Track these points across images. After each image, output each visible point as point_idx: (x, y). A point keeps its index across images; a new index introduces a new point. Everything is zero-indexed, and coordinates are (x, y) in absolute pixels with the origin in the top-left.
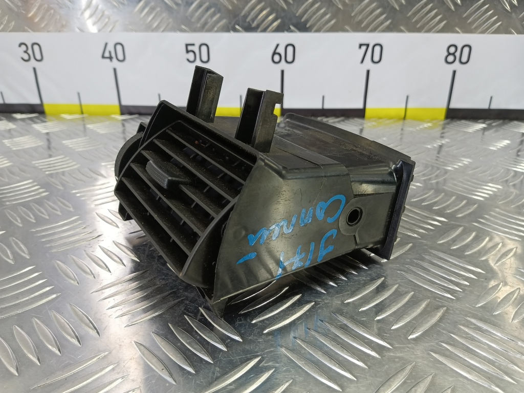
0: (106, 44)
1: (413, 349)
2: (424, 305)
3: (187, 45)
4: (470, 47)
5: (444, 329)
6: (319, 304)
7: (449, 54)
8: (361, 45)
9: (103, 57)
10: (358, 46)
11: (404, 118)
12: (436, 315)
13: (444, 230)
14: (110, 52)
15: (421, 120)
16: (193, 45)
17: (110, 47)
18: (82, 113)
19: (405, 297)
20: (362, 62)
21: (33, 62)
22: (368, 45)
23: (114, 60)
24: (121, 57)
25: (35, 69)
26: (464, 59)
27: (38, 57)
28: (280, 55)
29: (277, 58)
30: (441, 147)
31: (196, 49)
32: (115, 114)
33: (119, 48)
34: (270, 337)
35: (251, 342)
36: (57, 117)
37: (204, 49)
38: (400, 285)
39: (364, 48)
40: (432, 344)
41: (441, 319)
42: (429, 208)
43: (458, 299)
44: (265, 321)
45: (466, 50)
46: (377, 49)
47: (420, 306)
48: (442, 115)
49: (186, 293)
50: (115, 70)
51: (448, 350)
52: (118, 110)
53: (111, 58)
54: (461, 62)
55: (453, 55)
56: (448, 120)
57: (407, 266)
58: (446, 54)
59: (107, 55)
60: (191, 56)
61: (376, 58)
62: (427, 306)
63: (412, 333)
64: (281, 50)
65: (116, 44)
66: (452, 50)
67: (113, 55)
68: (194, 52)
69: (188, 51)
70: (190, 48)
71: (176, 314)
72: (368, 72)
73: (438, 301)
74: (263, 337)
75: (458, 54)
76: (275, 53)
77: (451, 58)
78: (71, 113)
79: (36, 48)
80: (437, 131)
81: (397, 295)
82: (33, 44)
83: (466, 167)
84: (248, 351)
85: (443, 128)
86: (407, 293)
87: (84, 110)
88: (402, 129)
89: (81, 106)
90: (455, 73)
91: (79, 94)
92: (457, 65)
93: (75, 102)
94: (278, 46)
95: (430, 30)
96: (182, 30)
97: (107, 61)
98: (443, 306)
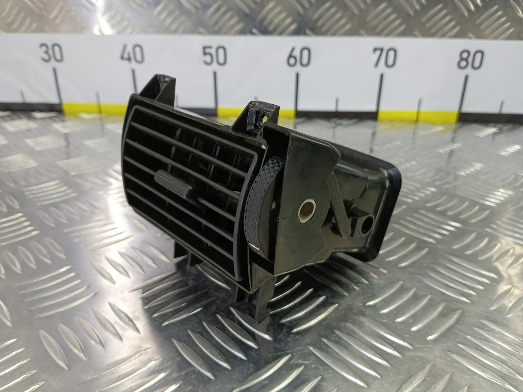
0: (125, 47)
1: (432, 349)
2: (440, 308)
3: (205, 48)
4: (482, 53)
5: (460, 331)
7: (462, 59)
8: (375, 50)
9: (122, 58)
10: (372, 50)
11: (417, 121)
12: (452, 317)
13: (458, 235)
14: (129, 54)
15: (433, 123)
16: (210, 47)
17: (129, 49)
18: (100, 112)
19: (423, 300)
20: (377, 64)
21: (53, 63)
22: (382, 50)
23: (133, 62)
24: (139, 58)
25: (55, 70)
26: (477, 64)
27: (58, 57)
28: (295, 58)
29: (292, 61)
30: (452, 151)
31: (213, 51)
33: (138, 50)
34: (298, 337)
35: (280, 341)
36: (75, 116)
37: (221, 52)
38: (418, 289)
39: (378, 52)
40: (449, 344)
41: (458, 321)
42: (443, 214)
43: (473, 302)
44: (293, 322)
45: (479, 56)
46: (392, 54)
47: (437, 308)
48: (454, 118)
49: (217, 293)
50: (133, 72)
51: (464, 350)
53: (129, 59)
54: (474, 68)
55: (466, 60)
56: (460, 124)
57: (423, 270)
58: (458, 59)
59: (126, 56)
60: (208, 58)
61: (390, 62)
62: (444, 309)
63: (431, 334)
64: (297, 53)
65: (135, 46)
66: (465, 55)
67: (132, 56)
68: (211, 55)
69: (205, 54)
70: (207, 50)
71: (209, 313)
72: (382, 76)
73: (453, 304)
74: (292, 336)
75: (470, 60)
76: (290, 56)
77: (463, 64)
78: (89, 112)
79: (56, 49)
80: (449, 135)
81: (416, 298)
82: (54, 45)
83: (478, 173)
84: (278, 349)
85: (455, 132)
86: (425, 296)
87: (103, 109)
88: (414, 133)
89: (99, 105)
90: (467, 78)
91: (97, 95)
92: (469, 70)
93: (94, 101)
94: (293, 49)
95: (443, 36)
96: (200, 33)
97: (126, 62)
98: (459, 309)
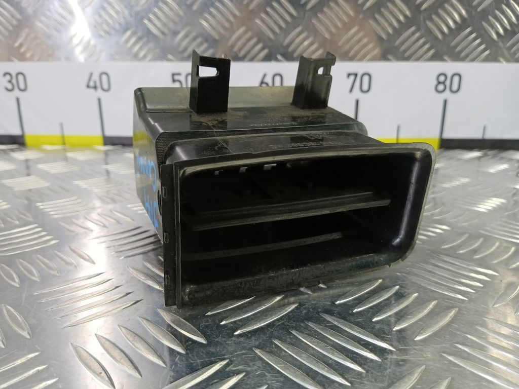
0: (91, 74)
1: (422, 350)
2: (431, 306)
3: (173, 75)
4: (460, 76)
5: (458, 330)
6: (305, 305)
7: (439, 83)
8: (349, 75)
9: (88, 86)
10: (345, 75)
14: (95, 82)
16: (179, 74)
17: (96, 77)
18: (64, 144)
19: (408, 299)
20: (351, 90)
21: (16, 93)
22: (356, 75)
23: (99, 90)
24: (105, 86)
25: (18, 100)
26: (455, 87)
27: (22, 86)
28: (267, 84)
31: (182, 79)
32: (97, 144)
33: (104, 78)
34: (242, 339)
35: (217, 344)
36: (38, 147)
38: (401, 287)
39: (352, 77)
40: (444, 345)
41: (453, 320)
43: (471, 300)
44: (237, 323)
45: (456, 79)
46: (366, 78)
47: (427, 306)
48: (436, 144)
50: (99, 100)
51: (465, 351)
52: (101, 140)
53: (95, 88)
54: (452, 91)
55: (443, 83)
56: (442, 150)
57: (408, 269)
58: (435, 82)
59: (92, 84)
60: (177, 86)
61: (365, 87)
62: (436, 306)
63: (419, 334)
64: (268, 80)
65: (101, 74)
66: (442, 79)
67: (98, 84)
68: (180, 81)
69: (174, 81)
70: (176, 77)
72: (357, 102)
73: (447, 302)
74: (233, 338)
75: (448, 83)
76: (262, 83)
77: (441, 87)
78: (51, 144)
79: (20, 77)
81: (399, 296)
82: (18, 74)
84: (213, 353)
86: (410, 294)
87: (67, 140)
89: (63, 137)
90: (445, 102)
91: (61, 125)
92: (447, 94)
93: (58, 132)
94: (265, 75)
95: (418, 59)
96: (169, 60)
97: (92, 91)
98: (454, 307)
